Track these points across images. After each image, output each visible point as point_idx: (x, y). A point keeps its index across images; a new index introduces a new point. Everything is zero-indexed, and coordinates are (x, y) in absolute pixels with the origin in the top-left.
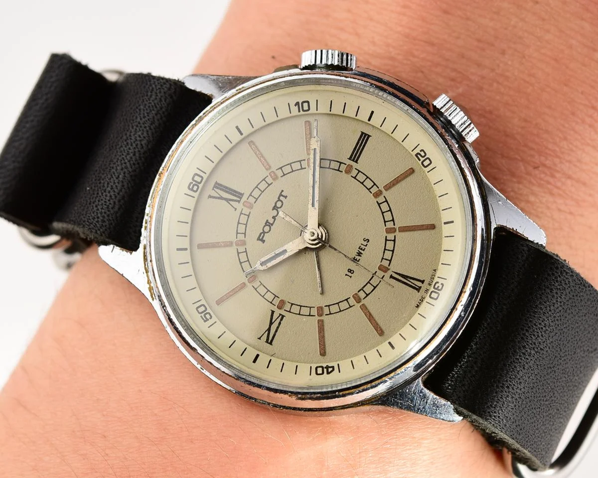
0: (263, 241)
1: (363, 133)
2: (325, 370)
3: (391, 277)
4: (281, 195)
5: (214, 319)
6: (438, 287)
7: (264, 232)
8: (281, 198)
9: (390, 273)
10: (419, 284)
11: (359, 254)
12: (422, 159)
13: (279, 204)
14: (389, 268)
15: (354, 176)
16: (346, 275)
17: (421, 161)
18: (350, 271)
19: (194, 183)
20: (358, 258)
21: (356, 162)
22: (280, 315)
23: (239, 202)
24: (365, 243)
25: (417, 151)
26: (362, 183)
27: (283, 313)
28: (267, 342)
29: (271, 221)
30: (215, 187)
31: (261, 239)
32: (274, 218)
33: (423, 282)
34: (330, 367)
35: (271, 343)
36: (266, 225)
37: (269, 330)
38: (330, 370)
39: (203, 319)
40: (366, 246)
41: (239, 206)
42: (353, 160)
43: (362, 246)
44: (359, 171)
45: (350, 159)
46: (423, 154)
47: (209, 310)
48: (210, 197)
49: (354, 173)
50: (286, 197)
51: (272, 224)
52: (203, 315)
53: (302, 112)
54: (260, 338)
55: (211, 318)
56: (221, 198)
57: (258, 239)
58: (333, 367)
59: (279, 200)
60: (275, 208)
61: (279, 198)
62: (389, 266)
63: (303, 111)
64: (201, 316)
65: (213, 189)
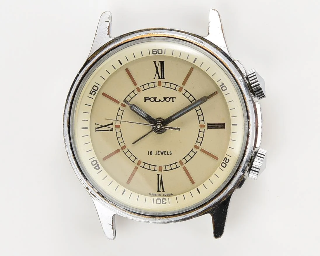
0: (145, 101)
1: (224, 124)
2: (96, 165)
3: (158, 175)
4: (173, 98)
5: (94, 97)
6: (164, 201)
7: (150, 99)
8: (171, 99)
9: (160, 173)
10: (161, 190)
11: (162, 153)
12: (224, 162)
13: (168, 100)
14: (162, 171)
15: (200, 131)
16: (148, 152)
17: (223, 162)
18: (151, 153)
19: (157, 51)
20: (160, 153)
21: (208, 128)
22: (112, 128)
23: (159, 78)
24: (169, 153)
25: (228, 157)
26: (198, 137)
27: (114, 130)
28: (96, 128)
29: (157, 100)
30: (161, 62)
31: (146, 99)
32: (160, 100)
33: (163, 191)
34: (99, 167)
35: (96, 131)
36: (154, 98)
37: (102, 126)
38: (97, 168)
39: (91, 92)
40: (168, 154)
41: (157, 79)
42: (208, 126)
43: (166, 152)
44: (204, 132)
45: (208, 124)
46: (227, 161)
47: (97, 92)
48: (155, 62)
49: (202, 130)
50: (173, 101)
51: (156, 101)
52: (93, 90)
53: (220, 88)
54: (96, 124)
55: (93, 95)
56: (157, 68)
57: (145, 98)
58: (99, 168)
59: (170, 98)
60: (165, 98)
61: (171, 98)
62: (163, 171)
63: (222, 88)
64: (91, 90)
65: (159, 61)
